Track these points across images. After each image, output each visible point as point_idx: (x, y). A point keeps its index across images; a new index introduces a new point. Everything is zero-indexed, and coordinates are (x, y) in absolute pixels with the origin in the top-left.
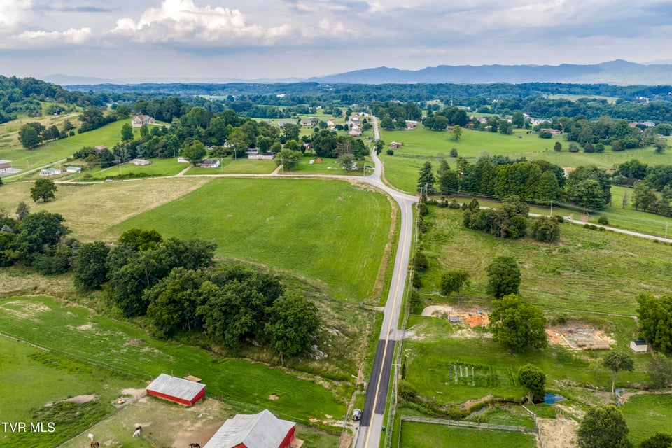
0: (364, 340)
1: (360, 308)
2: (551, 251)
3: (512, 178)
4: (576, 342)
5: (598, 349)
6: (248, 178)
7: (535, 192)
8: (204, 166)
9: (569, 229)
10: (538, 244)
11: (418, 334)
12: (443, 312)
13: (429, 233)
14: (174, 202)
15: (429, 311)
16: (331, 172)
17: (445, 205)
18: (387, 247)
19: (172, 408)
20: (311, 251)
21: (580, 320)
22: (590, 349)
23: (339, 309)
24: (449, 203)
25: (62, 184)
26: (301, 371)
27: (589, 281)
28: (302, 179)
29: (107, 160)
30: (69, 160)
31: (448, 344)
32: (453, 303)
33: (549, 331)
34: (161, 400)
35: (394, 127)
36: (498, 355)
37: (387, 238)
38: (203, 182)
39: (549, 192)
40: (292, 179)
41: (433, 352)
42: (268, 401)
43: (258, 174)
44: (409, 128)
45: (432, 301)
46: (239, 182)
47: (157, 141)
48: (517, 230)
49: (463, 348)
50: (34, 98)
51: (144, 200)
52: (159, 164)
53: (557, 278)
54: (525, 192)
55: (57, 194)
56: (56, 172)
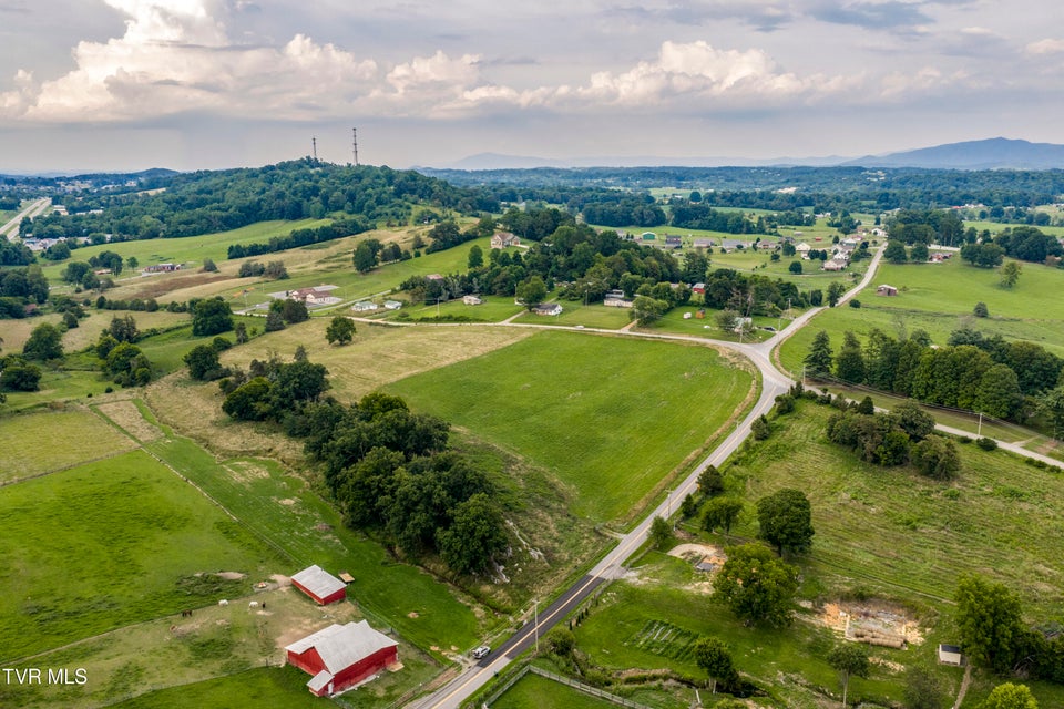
0: (564, 573)
1: (595, 530)
2: (929, 493)
3: (940, 370)
7: (974, 397)
8: (540, 312)
9: (994, 463)
10: (918, 479)
11: (640, 577)
12: (696, 555)
13: (768, 442)
14: (475, 360)
15: (677, 552)
17: (824, 401)
18: (692, 455)
19: (305, 604)
20: (591, 445)
21: (891, 600)
23: (567, 528)
24: (833, 399)
25: (371, 324)
26: (467, 592)
27: (956, 546)
29: (434, 293)
30: (394, 292)
31: (669, 597)
33: (830, 608)
34: (301, 593)
35: (905, 258)
36: (727, 624)
37: (703, 441)
38: (525, 335)
39: (995, 399)
41: (641, 602)
42: (405, 617)
43: (599, 328)
44: (935, 260)
45: (693, 537)
47: (498, 272)
48: (889, 453)
49: (688, 605)
50: (406, 200)
51: (440, 355)
52: (494, 305)
53: (907, 534)
55: (355, 337)
56: (372, 307)
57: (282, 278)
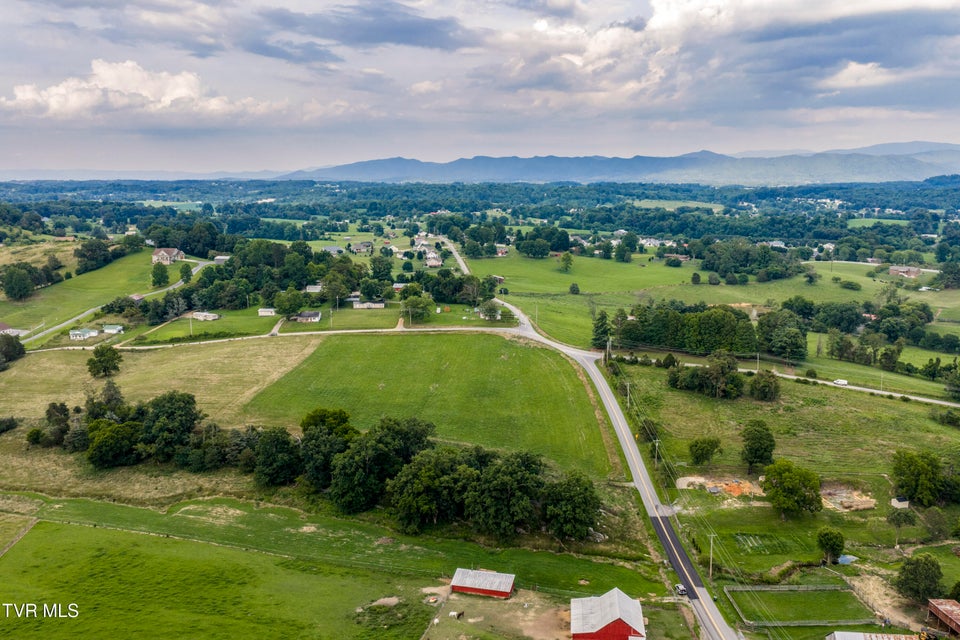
0: (636, 518)
1: (609, 485)
2: (775, 411)
4: (841, 503)
5: (864, 509)
8: (302, 320)
10: (759, 403)
11: (685, 508)
12: (698, 484)
15: (682, 483)
16: (468, 323)
17: (634, 362)
18: (598, 415)
19: (491, 602)
22: (857, 510)
24: (639, 359)
27: (826, 440)
28: (440, 334)
30: (99, 316)
31: (721, 515)
32: (703, 473)
34: (471, 595)
35: (481, 254)
36: (774, 523)
37: (590, 404)
38: (315, 342)
40: (426, 335)
43: (379, 328)
44: (500, 255)
46: (364, 341)
47: (222, 288)
48: (735, 388)
49: (739, 518)
51: (257, 370)
52: (233, 319)
53: (794, 439)
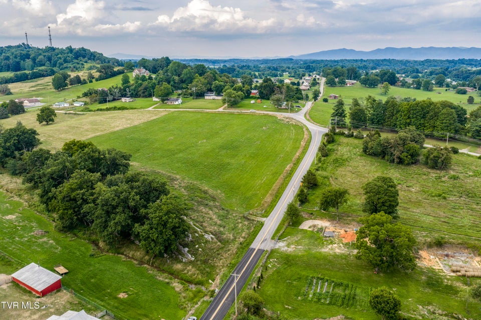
0: (234, 247)
1: (244, 217)
2: (440, 178)
3: (414, 114)
4: (450, 267)
5: (473, 277)
6: (199, 112)
7: (434, 127)
8: (169, 103)
9: (463, 159)
10: (429, 170)
11: (288, 245)
12: (319, 227)
13: (329, 158)
14: (135, 127)
15: (306, 225)
16: (266, 109)
17: (351, 136)
18: (288, 167)
20: (222, 167)
21: (459, 244)
22: (464, 276)
23: (223, 218)
25: (66, 113)
26: (163, 271)
27: (475, 206)
28: (240, 114)
29: (104, 97)
30: (79, 97)
31: (315, 258)
32: (332, 218)
33: (423, 253)
35: (335, 84)
36: (363, 273)
37: (291, 160)
38: (163, 114)
40: (232, 114)
41: (296, 264)
42: (116, 298)
43: (206, 109)
44: (348, 85)
45: (312, 215)
47: (141, 84)
48: (409, 157)
49: (330, 262)
50: (81, 61)
51: (113, 125)
52: (140, 102)
53: (442, 202)
54: (425, 126)
55: (56, 119)
56: (66, 105)
57: (8, 94)
